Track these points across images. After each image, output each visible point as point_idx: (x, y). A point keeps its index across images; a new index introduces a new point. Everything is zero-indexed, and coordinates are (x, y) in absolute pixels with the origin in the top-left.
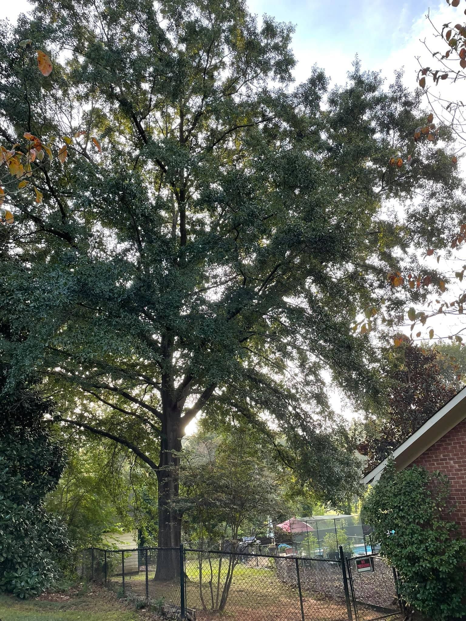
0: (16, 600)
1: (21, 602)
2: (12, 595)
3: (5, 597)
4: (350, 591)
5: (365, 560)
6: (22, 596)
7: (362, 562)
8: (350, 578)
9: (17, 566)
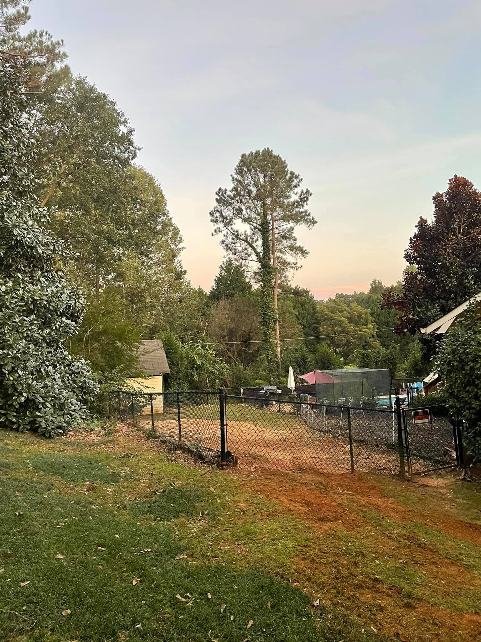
0: (42, 439)
1: (47, 441)
2: (37, 434)
3: (30, 435)
4: (404, 442)
5: (423, 412)
6: (48, 435)
7: (420, 414)
8: (406, 429)
9: (41, 406)
